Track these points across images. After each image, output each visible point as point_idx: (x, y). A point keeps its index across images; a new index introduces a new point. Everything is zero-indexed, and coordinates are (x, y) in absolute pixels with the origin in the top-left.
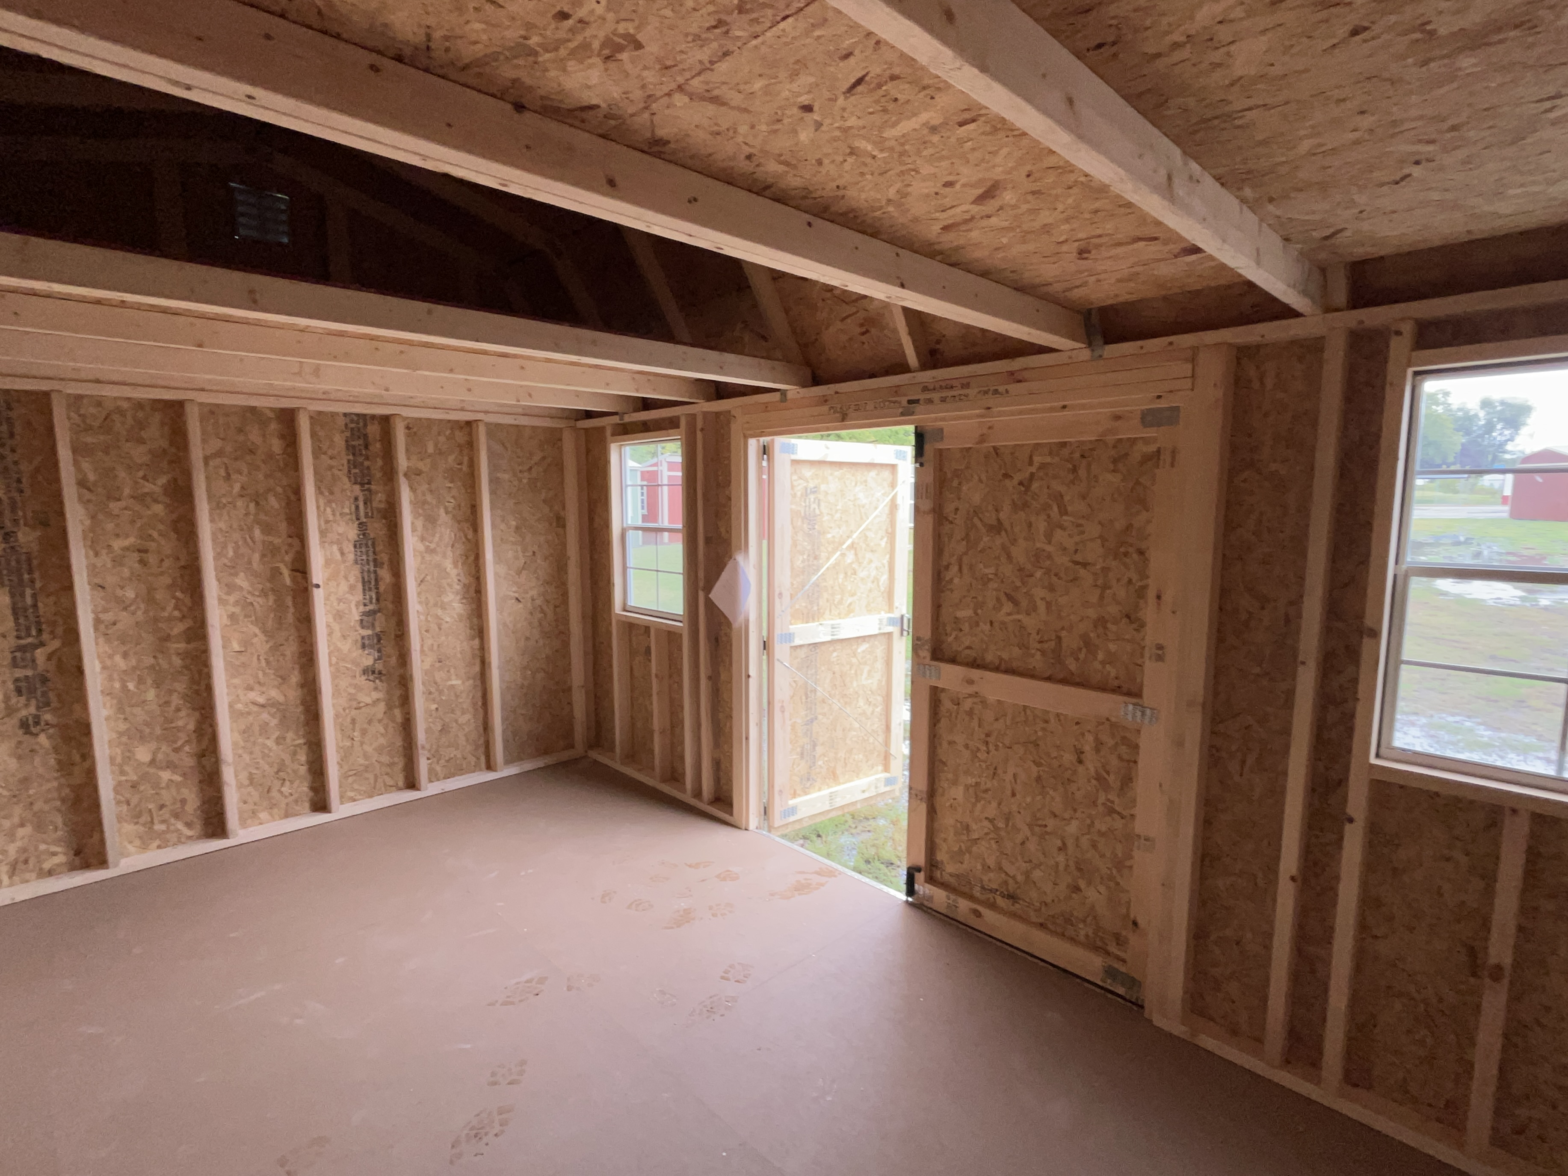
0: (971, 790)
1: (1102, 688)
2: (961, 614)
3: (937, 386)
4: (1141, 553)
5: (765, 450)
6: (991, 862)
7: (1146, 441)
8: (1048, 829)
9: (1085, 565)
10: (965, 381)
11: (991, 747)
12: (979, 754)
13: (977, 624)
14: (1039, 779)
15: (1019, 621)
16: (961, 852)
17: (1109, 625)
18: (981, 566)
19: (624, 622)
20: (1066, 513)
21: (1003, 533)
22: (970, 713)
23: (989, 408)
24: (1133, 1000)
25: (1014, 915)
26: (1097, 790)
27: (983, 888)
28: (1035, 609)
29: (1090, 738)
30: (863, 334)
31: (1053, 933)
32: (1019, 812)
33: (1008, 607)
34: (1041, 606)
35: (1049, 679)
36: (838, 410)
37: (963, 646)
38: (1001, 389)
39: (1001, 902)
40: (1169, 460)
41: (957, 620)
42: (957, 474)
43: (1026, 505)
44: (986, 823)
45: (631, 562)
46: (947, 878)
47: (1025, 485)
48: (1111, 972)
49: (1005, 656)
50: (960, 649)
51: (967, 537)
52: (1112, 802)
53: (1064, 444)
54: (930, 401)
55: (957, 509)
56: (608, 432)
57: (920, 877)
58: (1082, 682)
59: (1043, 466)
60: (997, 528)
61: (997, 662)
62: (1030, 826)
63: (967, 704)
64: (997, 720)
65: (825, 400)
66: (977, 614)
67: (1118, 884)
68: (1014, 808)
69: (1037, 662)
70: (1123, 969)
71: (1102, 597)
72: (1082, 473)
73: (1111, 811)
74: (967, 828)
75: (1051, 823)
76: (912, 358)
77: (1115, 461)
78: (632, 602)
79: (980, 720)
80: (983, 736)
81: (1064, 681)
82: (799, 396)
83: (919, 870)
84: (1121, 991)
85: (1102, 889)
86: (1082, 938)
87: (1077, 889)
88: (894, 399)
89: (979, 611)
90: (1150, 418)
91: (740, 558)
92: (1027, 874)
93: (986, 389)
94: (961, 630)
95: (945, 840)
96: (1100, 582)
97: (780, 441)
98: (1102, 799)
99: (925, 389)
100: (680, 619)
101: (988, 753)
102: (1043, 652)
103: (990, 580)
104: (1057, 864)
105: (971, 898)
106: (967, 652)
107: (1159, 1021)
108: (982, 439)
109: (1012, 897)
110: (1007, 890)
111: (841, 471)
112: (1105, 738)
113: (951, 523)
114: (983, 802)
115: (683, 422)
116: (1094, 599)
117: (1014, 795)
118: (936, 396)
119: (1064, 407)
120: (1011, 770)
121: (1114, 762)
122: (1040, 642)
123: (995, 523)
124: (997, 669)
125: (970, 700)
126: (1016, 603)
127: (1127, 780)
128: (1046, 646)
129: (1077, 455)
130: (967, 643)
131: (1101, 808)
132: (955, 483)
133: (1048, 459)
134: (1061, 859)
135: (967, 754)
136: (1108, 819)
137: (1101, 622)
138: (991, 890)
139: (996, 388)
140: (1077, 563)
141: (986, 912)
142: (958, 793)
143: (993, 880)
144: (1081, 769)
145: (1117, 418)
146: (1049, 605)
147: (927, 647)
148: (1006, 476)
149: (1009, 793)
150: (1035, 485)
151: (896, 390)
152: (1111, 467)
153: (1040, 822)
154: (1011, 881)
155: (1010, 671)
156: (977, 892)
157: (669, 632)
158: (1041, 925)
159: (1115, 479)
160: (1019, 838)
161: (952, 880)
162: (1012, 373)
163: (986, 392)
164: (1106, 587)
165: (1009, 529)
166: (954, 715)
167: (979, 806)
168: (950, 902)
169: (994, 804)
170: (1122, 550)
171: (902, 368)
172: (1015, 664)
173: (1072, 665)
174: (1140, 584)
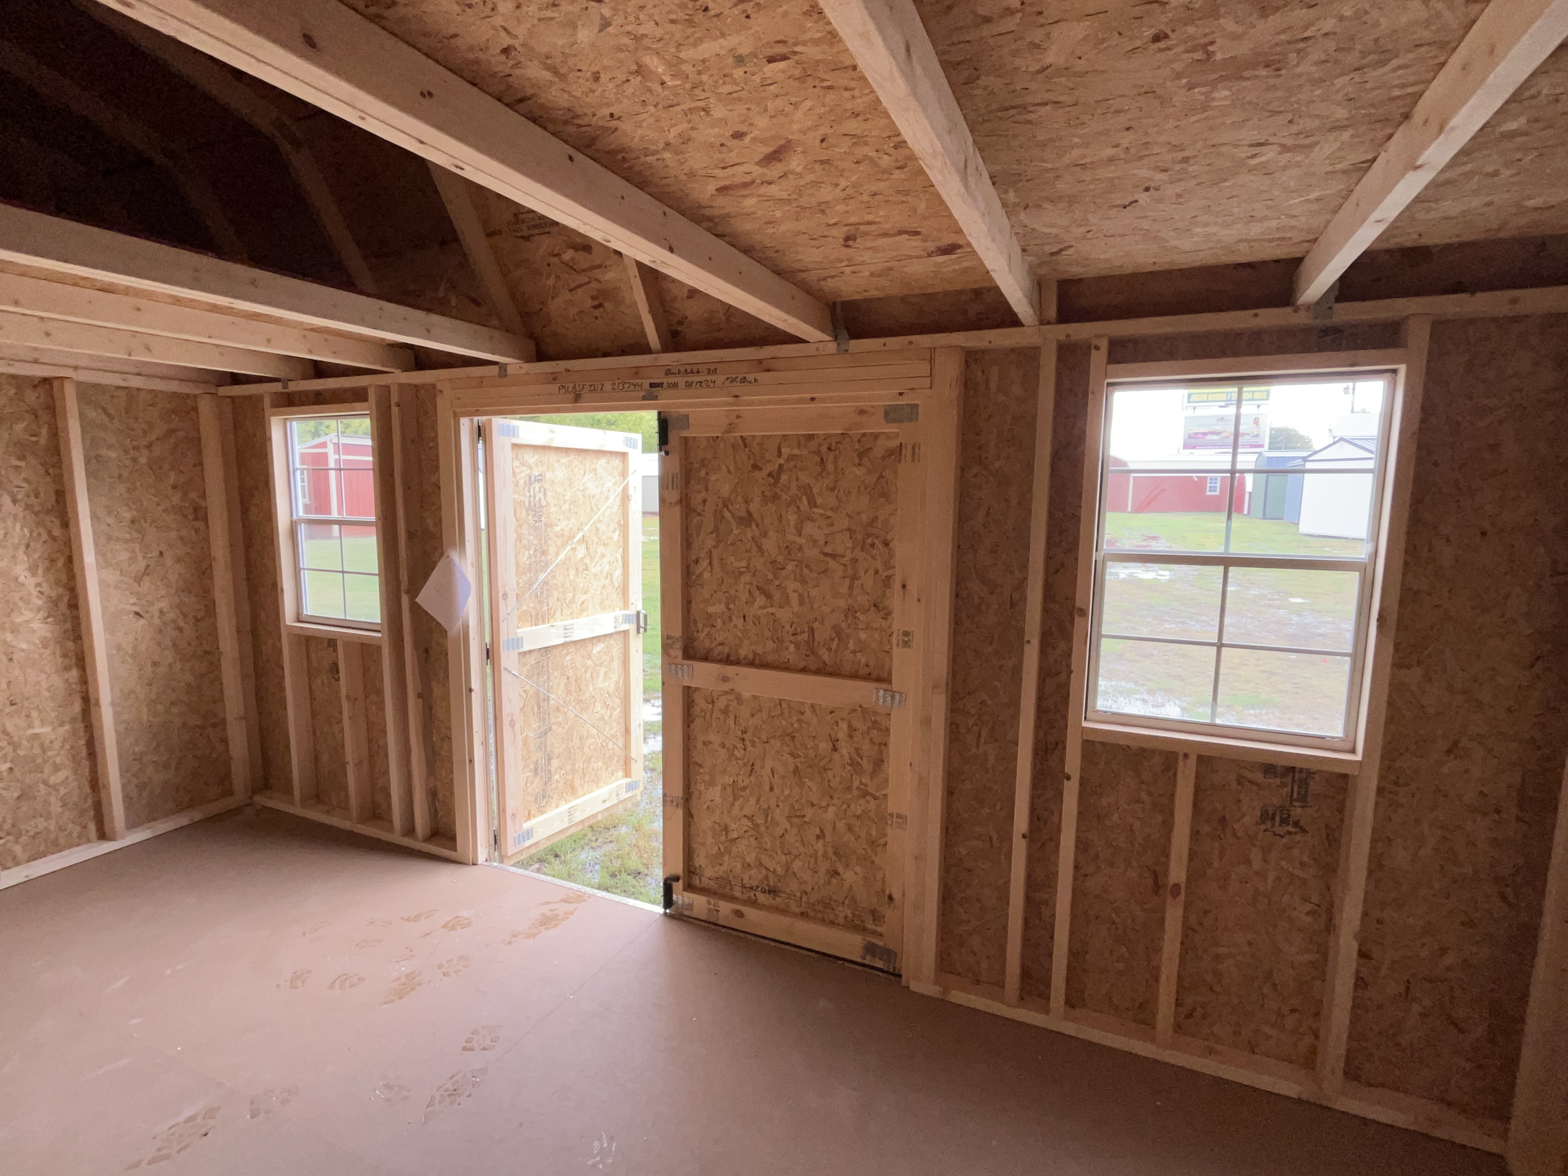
0: (729, 790)
1: (854, 676)
2: (711, 609)
3: (682, 369)
4: (886, 544)
5: (481, 432)
6: (751, 858)
7: (888, 436)
8: (806, 819)
9: (834, 556)
10: (712, 367)
11: (747, 743)
12: (736, 753)
13: (730, 618)
14: (796, 770)
15: (772, 614)
16: (721, 854)
17: (858, 614)
18: (732, 559)
19: (295, 635)
20: (816, 506)
21: (754, 526)
22: (726, 711)
23: (737, 396)
24: (891, 970)
25: (777, 910)
26: (852, 776)
27: (743, 886)
28: (787, 601)
29: (844, 726)
30: (596, 307)
31: (814, 919)
32: (778, 806)
33: (761, 600)
34: (794, 597)
35: (804, 670)
36: (570, 389)
37: (717, 642)
38: (751, 377)
39: (762, 898)
40: (909, 456)
41: (709, 616)
42: (704, 463)
43: (775, 498)
44: (745, 821)
45: (306, 561)
46: (705, 882)
47: (775, 476)
48: (870, 949)
49: (760, 651)
50: (713, 645)
51: (716, 530)
52: (866, 785)
53: (810, 437)
54: (675, 386)
55: (705, 501)
56: (267, 402)
57: (678, 886)
58: (834, 673)
59: (791, 458)
60: (747, 520)
61: (751, 656)
62: (789, 818)
63: (722, 703)
64: (753, 715)
65: (554, 378)
66: (729, 609)
67: (873, 862)
68: (773, 803)
69: (790, 653)
70: (881, 943)
71: (851, 588)
72: (830, 467)
73: (865, 794)
74: (726, 829)
75: (809, 813)
76: (653, 338)
77: (861, 455)
78: (310, 609)
79: (736, 717)
80: (739, 733)
81: (818, 672)
82: (522, 371)
83: (677, 879)
84: (880, 964)
85: (858, 869)
86: (841, 920)
87: (836, 873)
88: (635, 382)
89: (732, 606)
90: (892, 414)
91: (455, 555)
92: (788, 868)
93: (734, 376)
94: (713, 626)
95: (703, 844)
96: (850, 572)
97: (498, 422)
98: (856, 783)
99: (668, 373)
100: (379, 628)
101: (745, 749)
102: (797, 646)
103: (741, 573)
104: (816, 851)
105: (733, 899)
106: (720, 648)
107: (915, 987)
108: (731, 427)
109: (773, 891)
110: (768, 885)
111: (568, 458)
112: (856, 724)
113: (699, 515)
114: (741, 800)
115: (372, 395)
116: (844, 590)
117: (772, 789)
118: (681, 380)
119: (813, 399)
120: (769, 764)
121: (866, 746)
122: (794, 634)
123: (743, 514)
124: (751, 664)
125: (724, 697)
126: (768, 596)
127: (879, 763)
128: (799, 638)
129: (824, 449)
130: (720, 639)
131: (855, 792)
132: (703, 473)
133: (796, 452)
134: (820, 845)
135: (723, 752)
136: (862, 801)
137: (850, 612)
138: (751, 888)
139: (745, 375)
140: (826, 554)
141: (750, 912)
142: (714, 794)
143: (753, 877)
144: (836, 756)
145: (862, 412)
146: (801, 596)
147: (678, 646)
148: (755, 467)
149: (767, 788)
150: (784, 478)
151: (637, 372)
152: (857, 461)
153: (798, 813)
154: (771, 875)
155: (765, 665)
156: (737, 892)
157: (362, 644)
158: (802, 913)
159: (859, 472)
160: (779, 831)
161: (712, 884)
162: (760, 362)
163: (733, 380)
164: (854, 577)
165: (759, 522)
166: (708, 715)
167: (737, 804)
168: (712, 907)
169: (752, 801)
170: (869, 541)
171: (643, 349)
172: (771, 658)
173: (826, 657)
174: (886, 574)
